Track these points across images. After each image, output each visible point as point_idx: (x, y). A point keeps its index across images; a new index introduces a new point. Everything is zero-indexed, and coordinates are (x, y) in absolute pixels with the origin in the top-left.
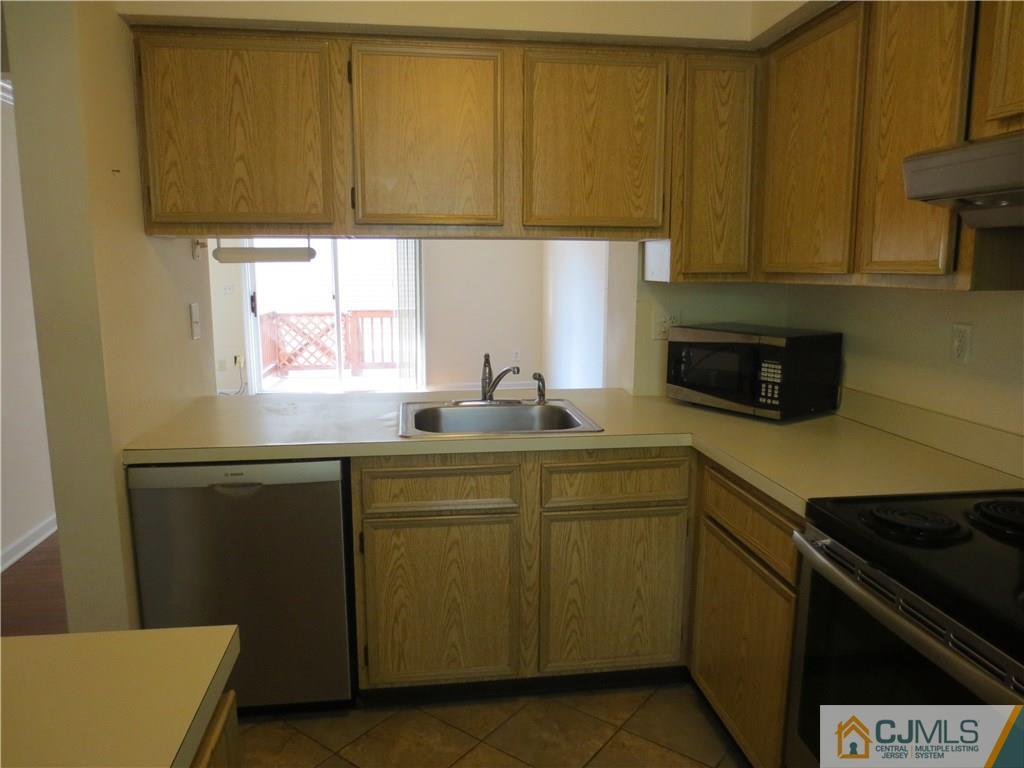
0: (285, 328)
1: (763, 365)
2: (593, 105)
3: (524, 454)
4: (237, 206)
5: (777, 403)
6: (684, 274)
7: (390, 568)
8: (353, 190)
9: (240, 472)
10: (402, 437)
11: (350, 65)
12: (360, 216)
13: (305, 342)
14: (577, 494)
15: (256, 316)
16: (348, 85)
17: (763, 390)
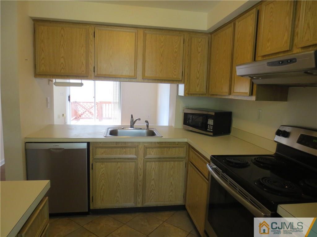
0: (79, 106)
1: (209, 120)
2: (163, 46)
3: (139, 142)
4: (61, 70)
5: (212, 130)
6: (188, 94)
7: (100, 174)
8: (94, 67)
9: (58, 145)
10: (105, 137)
11: (94, 32)
12: (96, 75)
13: (85, 111)
14: (154, 155)
15: (70, 102)
16: (94, 38)
17: (208, 127)
